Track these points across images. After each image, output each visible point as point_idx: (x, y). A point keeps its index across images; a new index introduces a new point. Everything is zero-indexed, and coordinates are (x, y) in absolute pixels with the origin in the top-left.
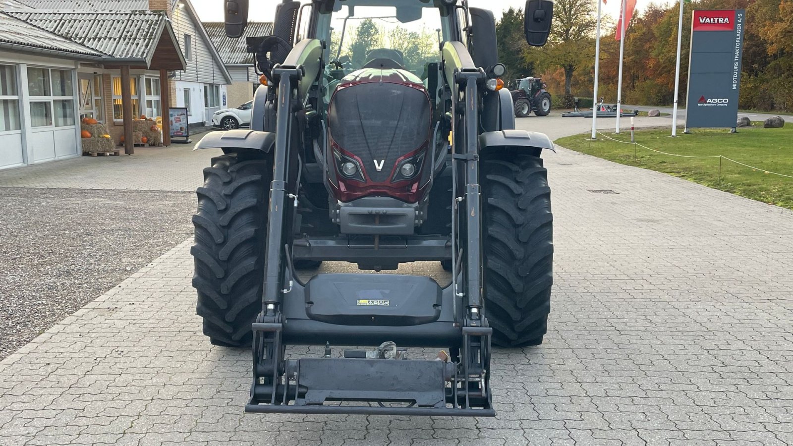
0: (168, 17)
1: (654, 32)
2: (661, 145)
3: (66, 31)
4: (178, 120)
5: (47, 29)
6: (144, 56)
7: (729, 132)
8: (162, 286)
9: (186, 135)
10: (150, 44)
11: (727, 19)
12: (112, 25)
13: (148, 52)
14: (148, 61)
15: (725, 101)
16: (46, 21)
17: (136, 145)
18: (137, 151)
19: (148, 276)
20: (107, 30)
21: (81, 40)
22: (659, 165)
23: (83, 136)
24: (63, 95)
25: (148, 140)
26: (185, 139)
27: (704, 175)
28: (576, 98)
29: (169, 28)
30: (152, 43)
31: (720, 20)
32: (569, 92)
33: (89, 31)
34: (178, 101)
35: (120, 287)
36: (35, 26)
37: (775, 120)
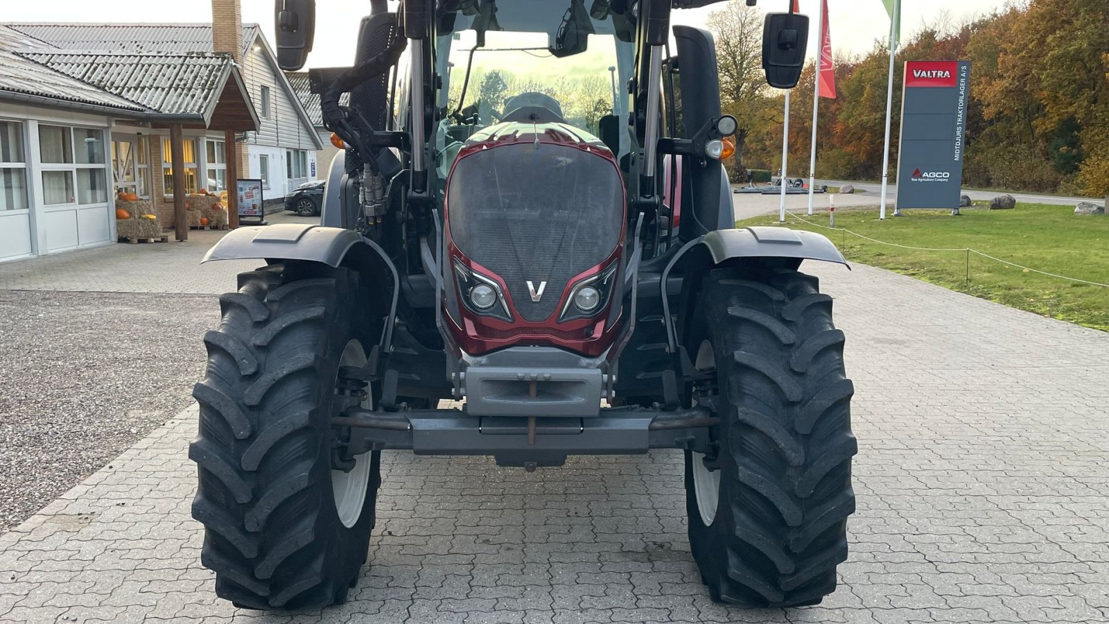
0: (234, 62)
1: (842, 91)
2: (868, 230)
3: (99, 78)
4: (250, 196)
5: (74, 75)
6: (202, 112)
7: (950, 214)
8: (179, 465)
9: (260, 214)
10: (210, 96)
11: (947, 73)
12: (160, 71)
13: (207, 106)
14: (207, 118)
15: (945, 175)
16: (73, 65)
17: (194, 228)
18: (192, 236)
19: (161, 446)
20: (153, 76)
21: (118, 90)
22: (877, 258)
23: (118, 217)
24: (92, 161)
25: (209, 222)
26: (259, 219)
27: (943, 274)
28: (749, 170)
29: (236, 75)
30: (213, 95)
31: (939, 74)
32: (740, 163)
33: (129, 79)
34: (252, 170)
35: (111, 467)
36: (57, 71)
37: (1004, 200)
